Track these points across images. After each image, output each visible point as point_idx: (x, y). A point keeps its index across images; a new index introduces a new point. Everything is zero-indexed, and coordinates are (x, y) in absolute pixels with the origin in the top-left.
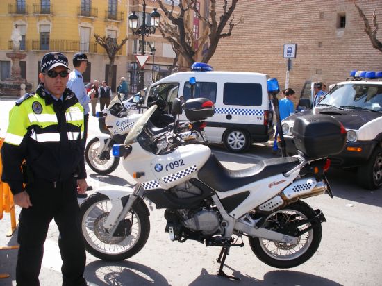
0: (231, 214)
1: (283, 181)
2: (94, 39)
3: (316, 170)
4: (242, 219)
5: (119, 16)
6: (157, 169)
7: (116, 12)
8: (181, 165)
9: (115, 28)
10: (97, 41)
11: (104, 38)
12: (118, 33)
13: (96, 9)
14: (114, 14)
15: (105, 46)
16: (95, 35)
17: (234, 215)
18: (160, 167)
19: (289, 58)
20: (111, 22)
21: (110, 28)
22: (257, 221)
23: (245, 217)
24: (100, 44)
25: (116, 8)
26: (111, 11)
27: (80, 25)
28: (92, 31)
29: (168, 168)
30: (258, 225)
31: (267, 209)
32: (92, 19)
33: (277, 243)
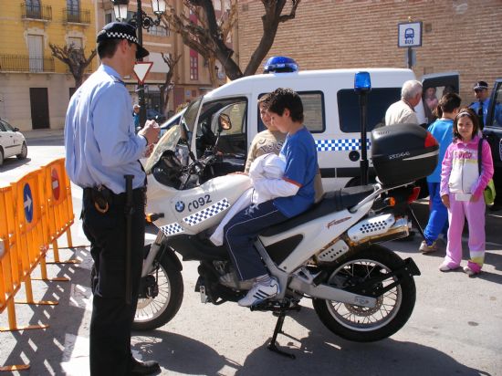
0: (281, 266)
1: (347, 219)
2: (49, 52)
3: (393, 202)
4: (296, 273)
5: (83, 17)
6: (179, 208)
7: (79, 10)
8: (208, 202)
9: (79, 34)
10: (55, 55)
11: (65, 48)
12: (84, 41)
13: (49, 8)
14: (75, 13)
15: (66, 61)
16: (51, 46)
17: (285, 268)
18: (181, 205)
19: (410, 47)
20: (72, 25)
21: (71, 34)
22: (315, 276)
23: (300, 270)
24: (60, 58)
25: (78, 6)
26: (72, 10)
27: (26, 33)
28: (45, 39)
29: (192, 206)
30: (316, 282)
31: (328, 259)
32: (44, 23)
33: (350, 306)
